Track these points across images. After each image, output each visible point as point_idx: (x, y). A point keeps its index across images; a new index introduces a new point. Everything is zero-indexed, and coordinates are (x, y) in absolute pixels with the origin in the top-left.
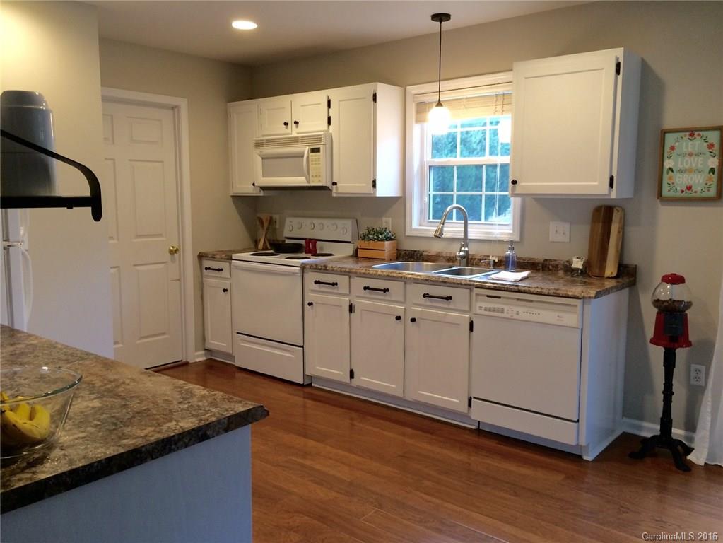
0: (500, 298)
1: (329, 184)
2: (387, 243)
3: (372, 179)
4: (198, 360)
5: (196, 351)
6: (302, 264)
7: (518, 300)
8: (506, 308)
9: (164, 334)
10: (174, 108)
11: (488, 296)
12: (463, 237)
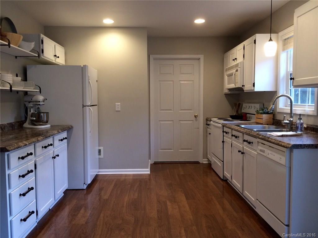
0: (264, 144)
1: (241, 87)
2: (264, 115)
3: (253, 83)
4: (204, 162)
5: (203, 158)
6: (223, 123)
7: (270, 146)
8: (266, 150)
9: (191, 149)
10: (199, 59)
11: (262, 143)
12: (290, 112)
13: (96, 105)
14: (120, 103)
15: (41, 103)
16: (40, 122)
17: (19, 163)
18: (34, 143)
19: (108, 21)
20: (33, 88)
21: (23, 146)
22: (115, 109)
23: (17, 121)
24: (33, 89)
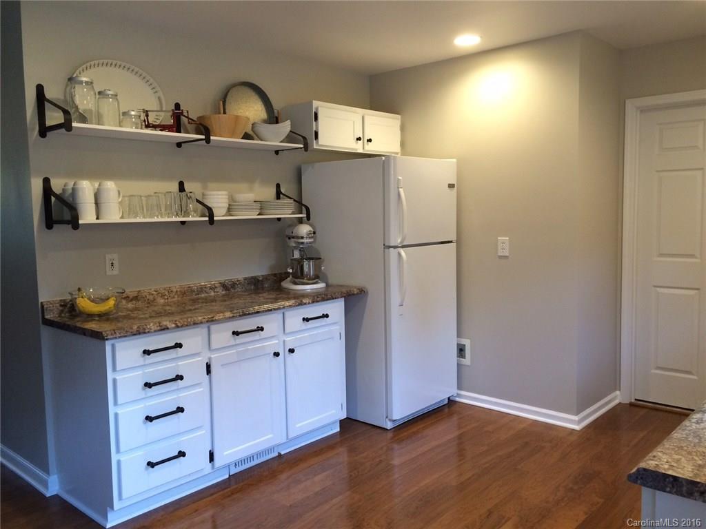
13: (451, 242)
14: (507, 238)
15: (305, 240)
16: (303, 279)
17: (145, 360)
18: (208, 324)
19: (467, 41)
20: (290, 211)
21: (155, 331)
22: (497, 253)
23: (274, 273)
24: (292, 214)
